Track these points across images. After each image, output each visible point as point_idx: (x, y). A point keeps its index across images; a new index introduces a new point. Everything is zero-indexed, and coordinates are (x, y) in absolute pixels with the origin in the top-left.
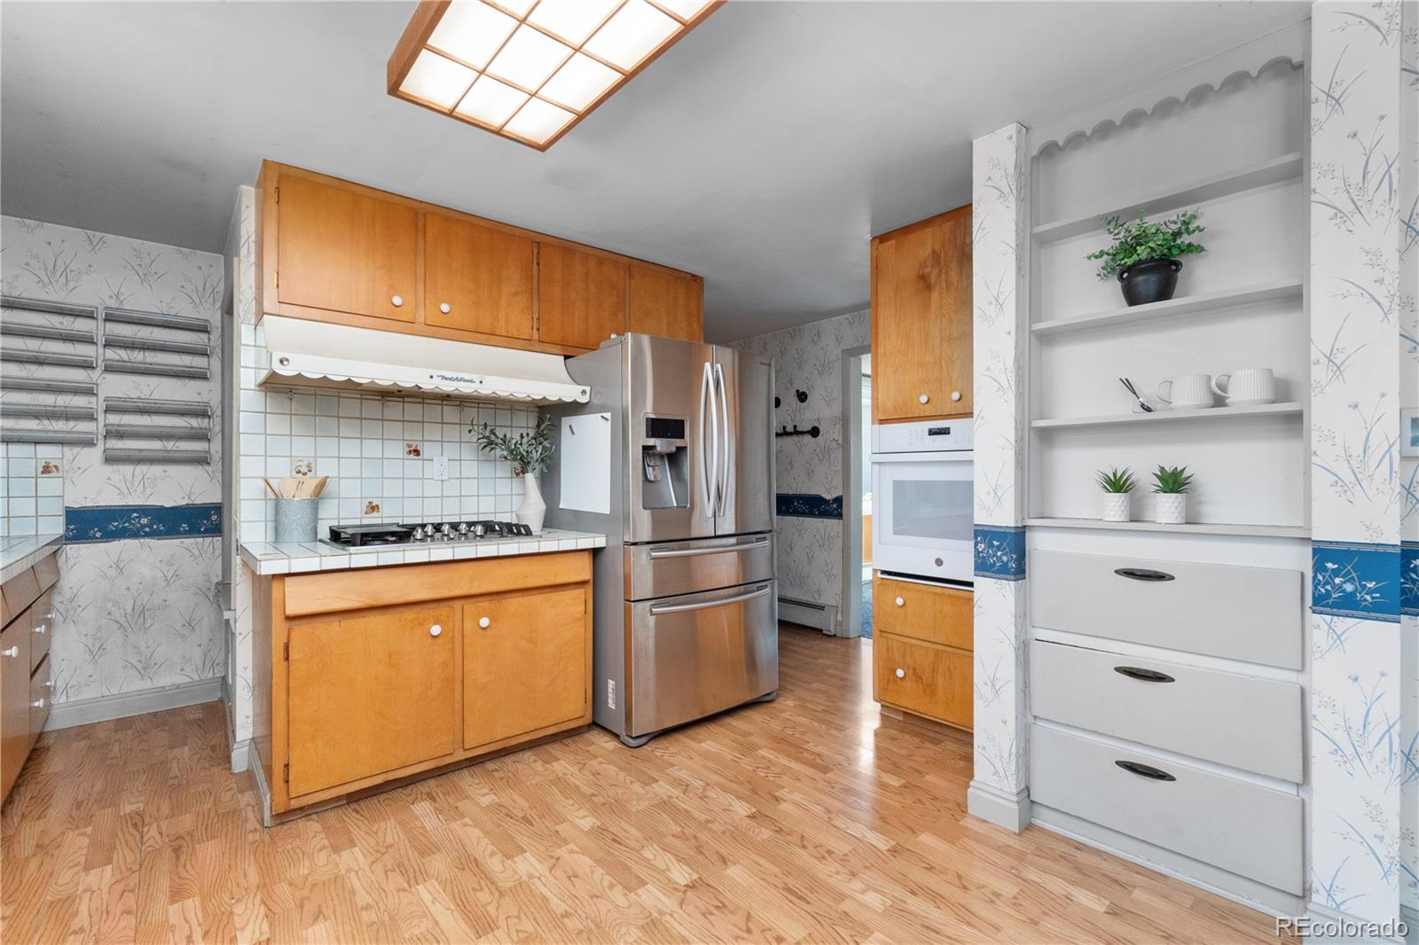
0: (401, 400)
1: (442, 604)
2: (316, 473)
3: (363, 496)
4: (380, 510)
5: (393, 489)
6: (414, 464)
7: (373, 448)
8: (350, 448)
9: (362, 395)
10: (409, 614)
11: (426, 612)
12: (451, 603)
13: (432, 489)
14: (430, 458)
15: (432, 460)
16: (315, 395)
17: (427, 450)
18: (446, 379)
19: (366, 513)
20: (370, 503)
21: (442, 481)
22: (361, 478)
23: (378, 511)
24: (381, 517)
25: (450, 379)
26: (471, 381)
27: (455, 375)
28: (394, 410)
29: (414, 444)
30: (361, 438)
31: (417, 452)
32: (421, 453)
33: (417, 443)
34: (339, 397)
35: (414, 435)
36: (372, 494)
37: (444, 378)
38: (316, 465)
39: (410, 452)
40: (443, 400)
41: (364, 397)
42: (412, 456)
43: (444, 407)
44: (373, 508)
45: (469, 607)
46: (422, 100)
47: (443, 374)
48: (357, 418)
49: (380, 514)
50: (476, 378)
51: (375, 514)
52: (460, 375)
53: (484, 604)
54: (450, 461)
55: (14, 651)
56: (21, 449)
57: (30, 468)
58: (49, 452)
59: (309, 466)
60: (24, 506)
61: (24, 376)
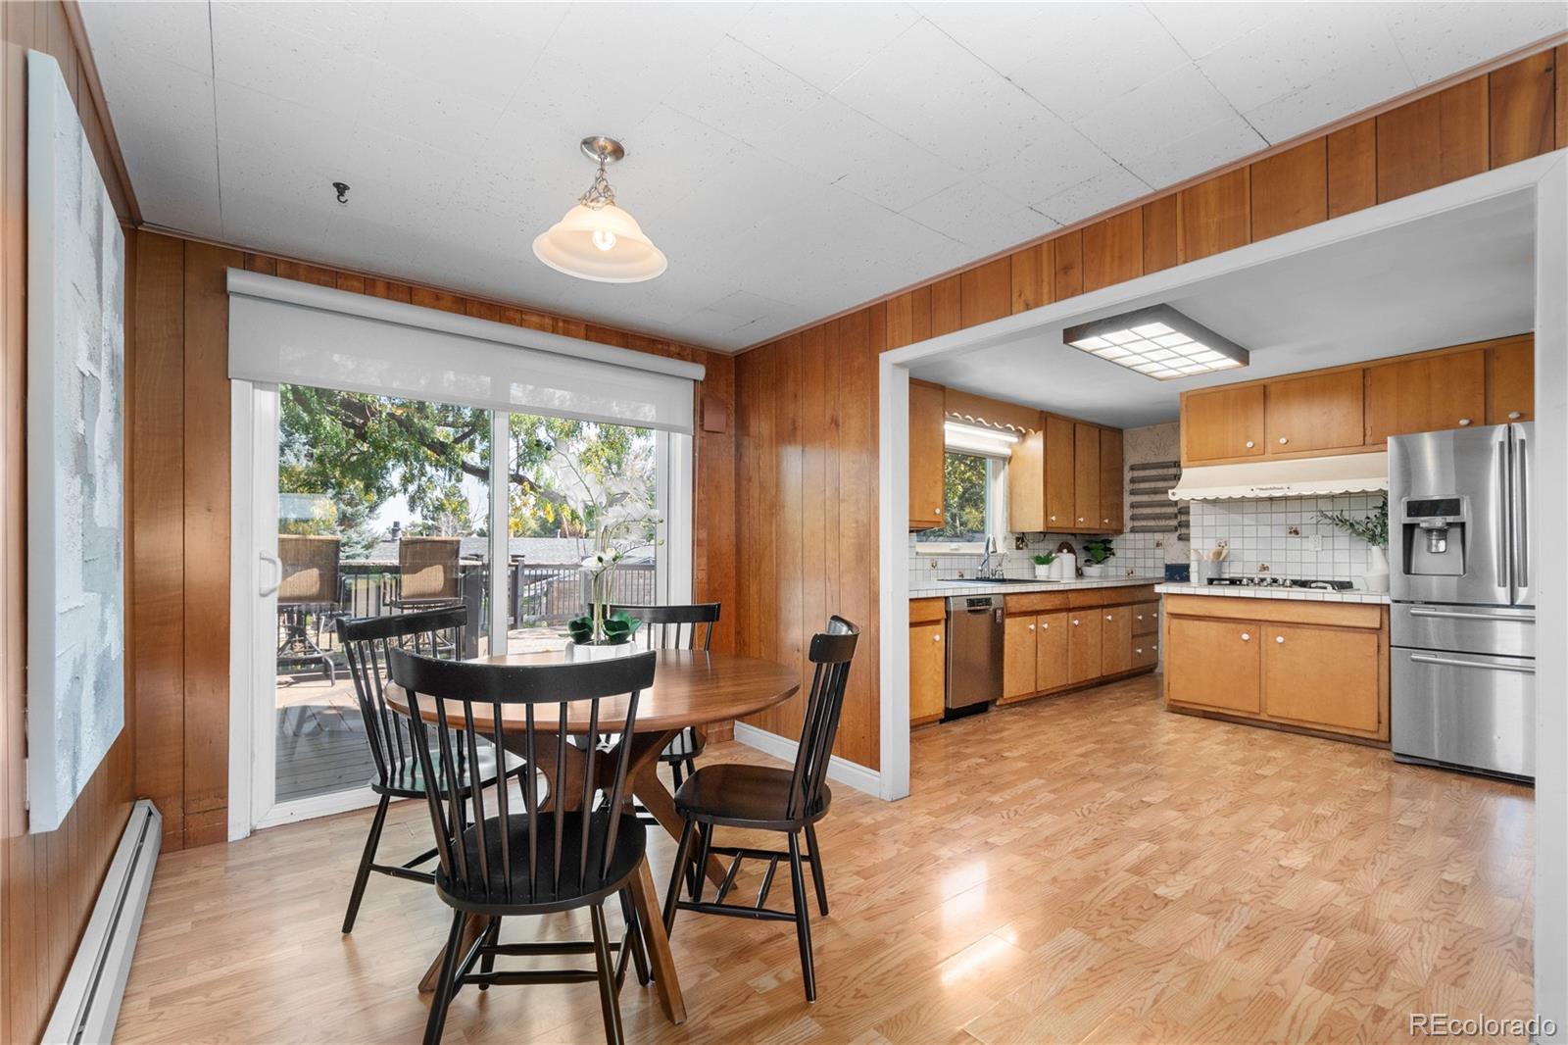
2: (1230, 547)
3: (1258, 561)
4: (1270, 570)
5: (1278, 557)
6: (1295, 541)
7: (1265, 531)
10: (1232, 626)
11: (1241, 627)
12: (1260, 624)
13: (1308, 556)
15: (1308, 537)
16: (1229, 502)
17: (1304, 531)
19: (1261, 570)
20: (1263, 565)
22: (1257, 549)
23: (1268, 570)
24: (1271, 573)
26: (1282, 488)
27: (1268, 485)
29: (1295, 527)
30: (1256, 525)
31: (1296, 532)
32: (1300, 533)
33: (1297, 526)
34: (1243, 502)
35: (1294, 522)
36: (1265, 560)
38: (1230, 542)
39: (1291, 533)
42: (1293, 535)
43: (1318, 500)
44: (1264, 568)
49: (1269, 572)
50: (1285, 486)
51: (1266, 571)
53: (1283, 628)
54: (1323, 537)
55: (1110, 618)
56: (1148, 536)
57: (1152, 544)
58: (1158, 536)
59: (1225, 542)
60: (1150, 563)
61: (1150, 500)
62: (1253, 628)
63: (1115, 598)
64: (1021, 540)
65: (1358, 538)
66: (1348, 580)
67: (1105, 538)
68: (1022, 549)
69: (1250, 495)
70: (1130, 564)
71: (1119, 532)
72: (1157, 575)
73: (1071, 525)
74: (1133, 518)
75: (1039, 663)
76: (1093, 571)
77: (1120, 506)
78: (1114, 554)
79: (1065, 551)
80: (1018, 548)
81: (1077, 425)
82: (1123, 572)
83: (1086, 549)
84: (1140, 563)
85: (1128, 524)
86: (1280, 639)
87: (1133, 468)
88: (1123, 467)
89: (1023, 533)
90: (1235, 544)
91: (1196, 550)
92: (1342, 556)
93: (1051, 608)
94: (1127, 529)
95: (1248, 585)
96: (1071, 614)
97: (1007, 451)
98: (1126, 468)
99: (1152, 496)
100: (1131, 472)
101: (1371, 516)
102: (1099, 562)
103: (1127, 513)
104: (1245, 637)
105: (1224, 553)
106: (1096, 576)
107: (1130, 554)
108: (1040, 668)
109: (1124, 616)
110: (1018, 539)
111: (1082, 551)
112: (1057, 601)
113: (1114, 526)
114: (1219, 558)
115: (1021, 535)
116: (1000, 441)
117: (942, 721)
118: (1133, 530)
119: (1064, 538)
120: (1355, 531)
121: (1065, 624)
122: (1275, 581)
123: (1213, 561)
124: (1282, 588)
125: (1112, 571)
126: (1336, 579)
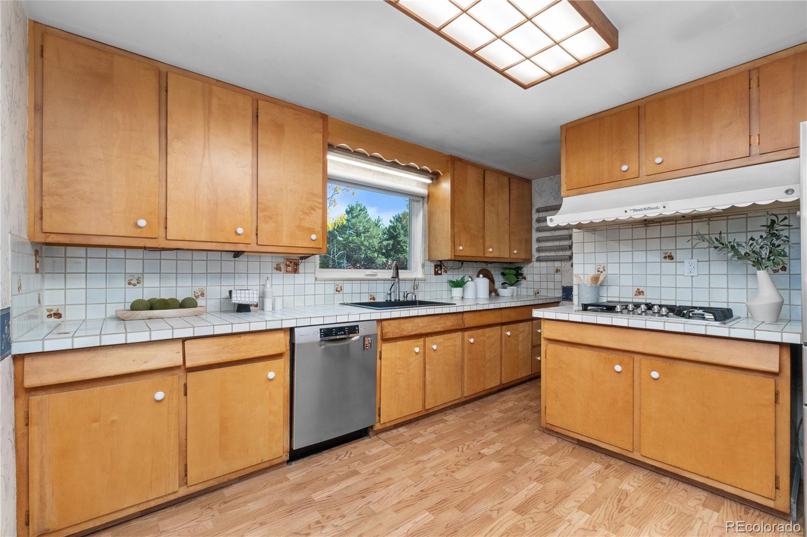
0: (659, 224)
1: (626, 354)
2: (607, 272)
3: (634, 285)
4: (645, 294)
5: (652, 281)
6: (669, 266)
7: (640, 257)
8: (626, 257)
9: (632, 225)
10: (604, 354)
11: (614, 357)
12: (633, 355)
13: (683, 282)
14: (682, 261)
15: (683, 262)
16: (607, 230)
17: (679, 256)
18: (637, 210)
19: (635, 295)
20: (638, 289)
21: (692, 276)
22: (632, 274)
23: (643, 295)
24: (646, 299)
25: (640, 210)
26: (657, 208)
27: (643, 206)
28: (654, 231)
29: (669, 252)
30: (632, 251)
31: (671, 257)
32: (674, 258)
33: (671, 251)
34: (619, 229)
35: (668, 246)
36: (640, 283)
37: (635, 210)
38: (607, 268)
39: (665, 257)
40: (692, 219)
41: (634, 226)
42: (667, 260)
43: (694, 224)
44: (639, 293)
45: (645, 361)
46: (537, 81)
47: (634, 208)
48: (630, 240)
49: (644, 297)
50: (660, 205)
51: (641, 296)
52: (647, 206)
53: (659, 362)
54: (698, 262)
55: (509, 333)
56: (550, 264)
57: (552, 271)
58: (557, 264)
59: (604, 268)
60: (551, 285)
61: (551, 235)
62: (626, 358)
63: (513, 316)
64: (439, 267)
65: (740, 262)
66: (725, 306)
67: (518, 265)
68: (441, 274)
69: (623, 217)
70: (537, 286)
71: (528, 261)
72: (557, 295)
73: (481, 254)
74: (539, 250)
75: (428, 383)
76: (506, 292)
77: (529, 241)
78: (525, 278)
79: (481, 276)
80: (436, 273)
81: (486, 171)
82: (531, 292)
83: (503, 274)
84: (544, 285)
85: (535, 255)
86: (655, 375)
87: (538, 211)
88: (532, 209)
89: (441, 261)
90: (612, 269)
91: (577, 275)
92: (720, 282)
93: (442, 330)
94: (534, 259)
95: (621, 312)
96: (466, 333)
97: (424, 191)
98: (534, 211)
99: (553, 232)
100: (537, 214)
101: (756, 236)
102: (512, 285)
103: (535, 245)
104: (618, 368)
105: (601, 278)
106: (509, 297)
107: (537, 278)
108: (428, 387)
109: (524, 331)
110: (436, 266)
111: (500, 276)
112: (448, 323)
113: (523, 256)
114: (598, 283)
115: (439, 263)
116: (418, 182)
117: (289, 462)
118: (539, 260)
119: (484, 266)
120: (737, 253)
121: (459, 343)
122: (650, 307)
123: (591, 287)
124: (657, 317)
125: (524, 292)
126: (713, 305)
